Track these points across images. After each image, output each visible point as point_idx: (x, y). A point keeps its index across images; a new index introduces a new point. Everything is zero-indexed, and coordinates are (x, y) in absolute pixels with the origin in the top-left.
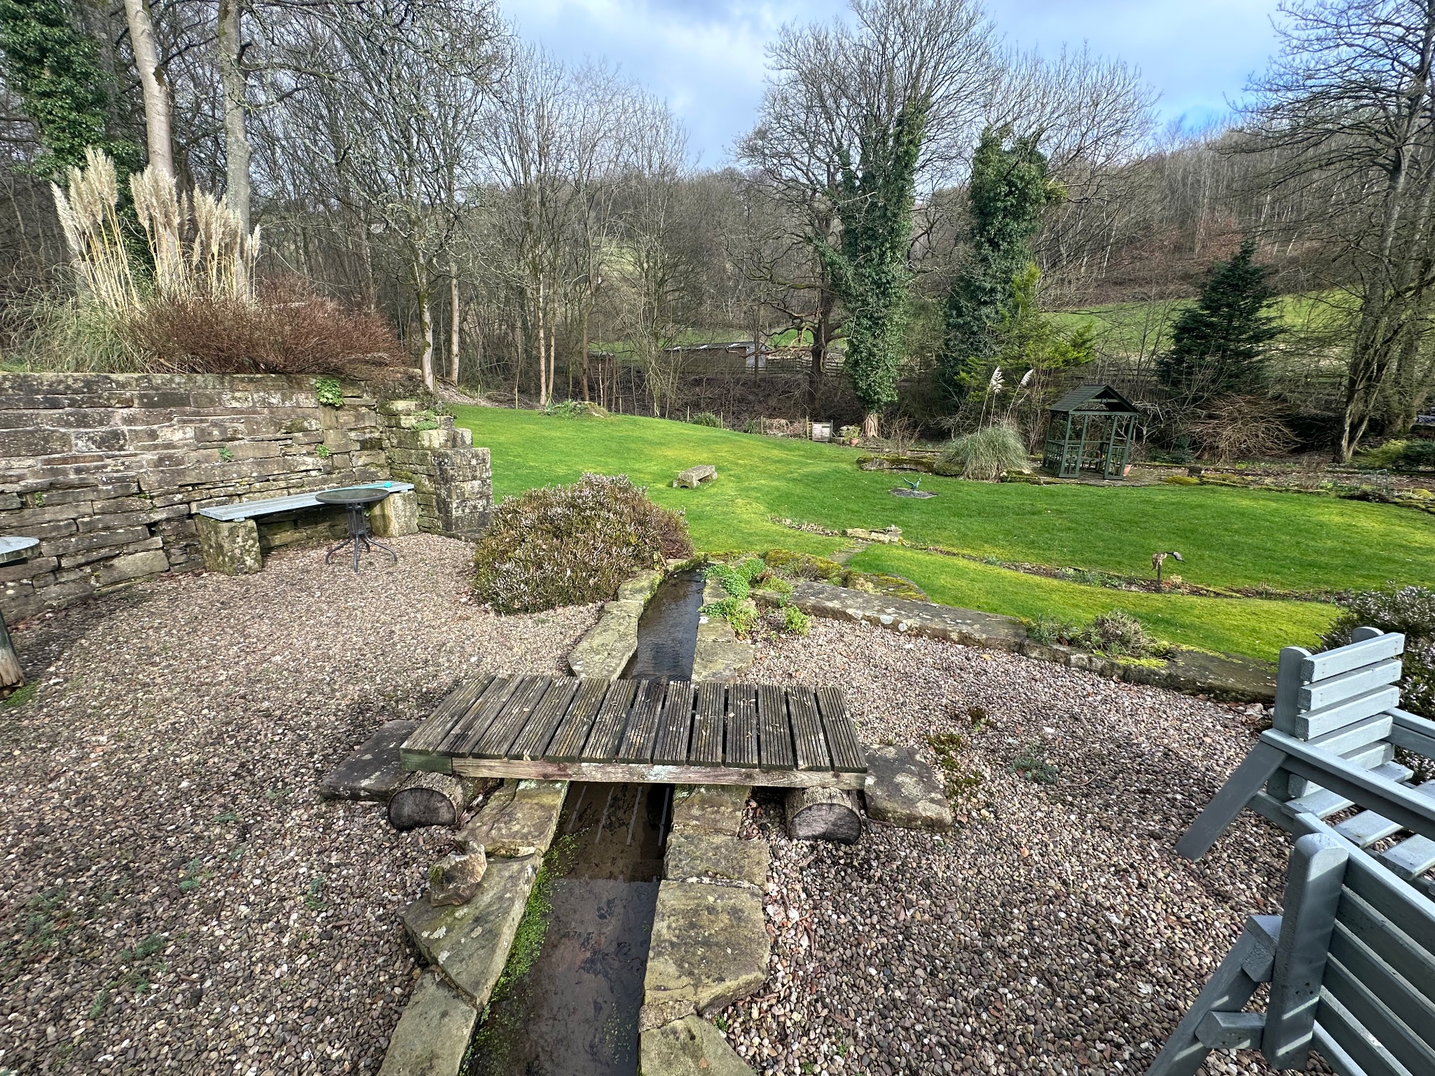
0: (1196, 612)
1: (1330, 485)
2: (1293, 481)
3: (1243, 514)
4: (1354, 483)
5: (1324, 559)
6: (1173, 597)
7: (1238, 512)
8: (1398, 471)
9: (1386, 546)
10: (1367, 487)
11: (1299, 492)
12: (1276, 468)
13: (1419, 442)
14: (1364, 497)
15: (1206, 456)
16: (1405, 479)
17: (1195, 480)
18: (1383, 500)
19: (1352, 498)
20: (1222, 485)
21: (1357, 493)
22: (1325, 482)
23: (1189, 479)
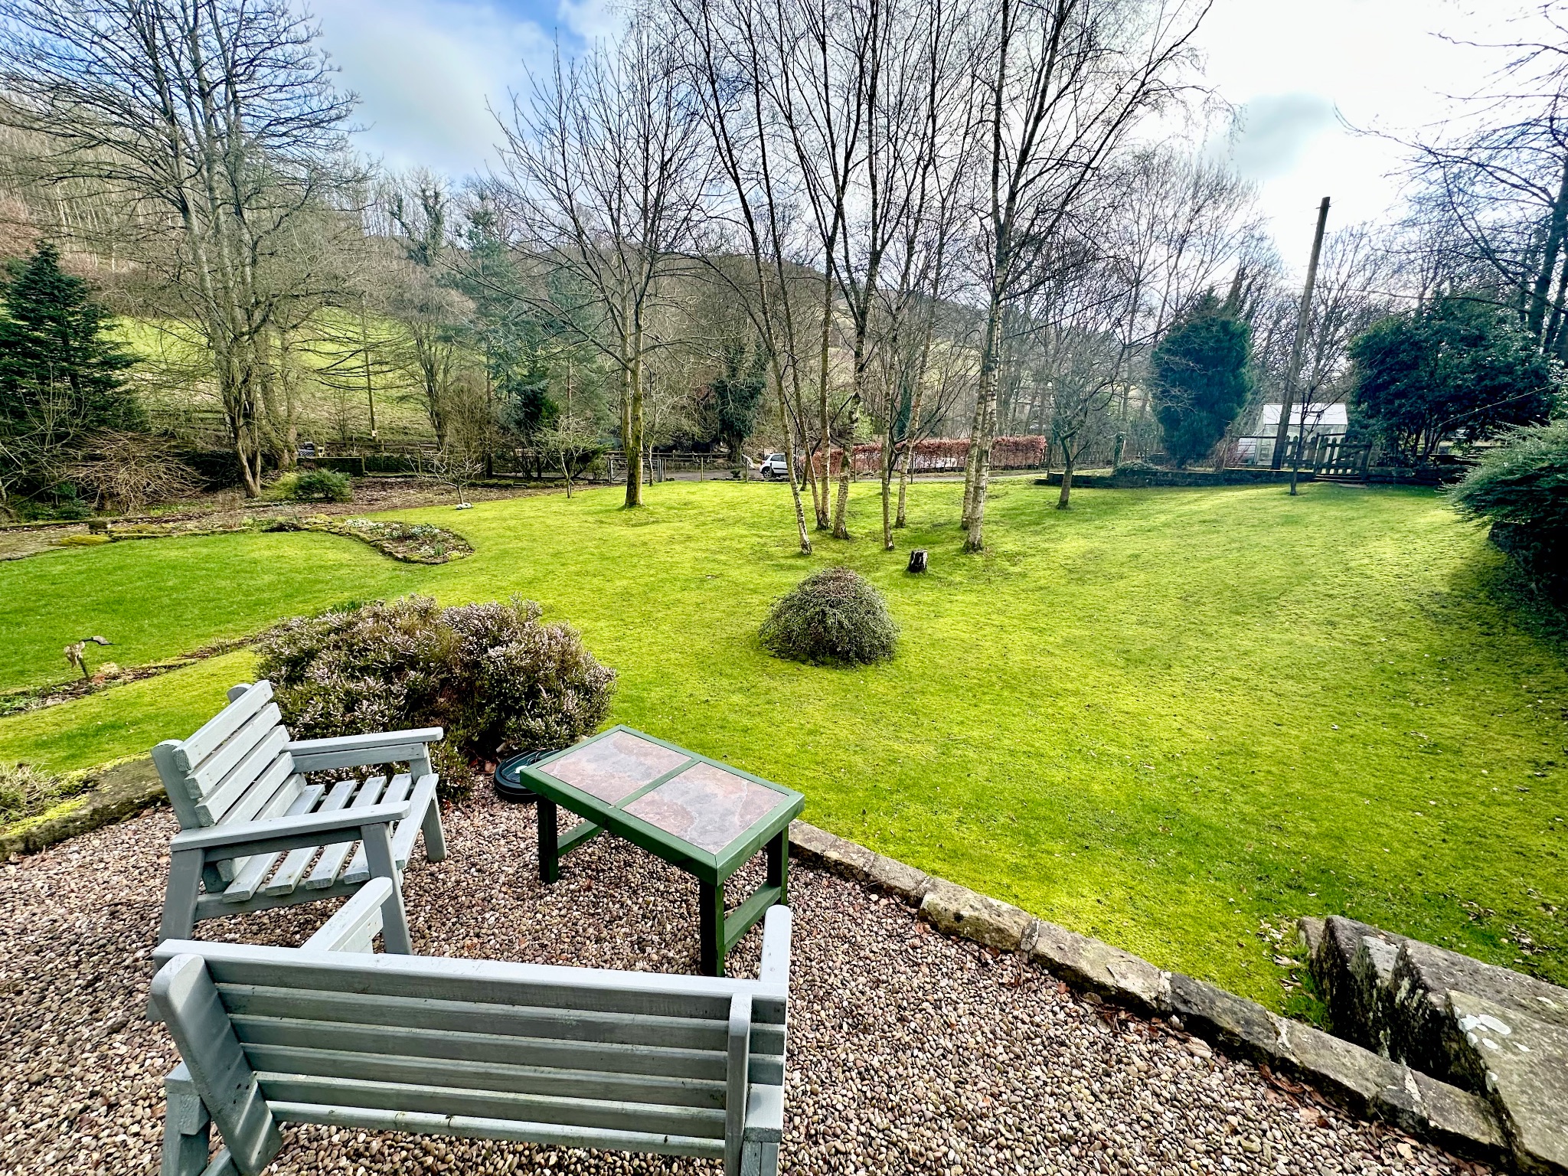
0: (147, 699)
1: (251, 521)
2: (216, 521)
3: (174, 568)
4: (270, 515)
5: (266, 595)
6: (112, 693)
7: (168, 566)
8: (300, 500)
9: (310, 569)
10: (281, 519)
11: (225, 532)
12: (195, 510)
13: (305, 474)
14: (281, 528)
15: (108, 506)
16: (308, 507)
17: (102, 537)
18: (297, 529)
19: (272, 530)
20: (140, 538)
21: (275, 525)
22: (246, 520)
23: (95, 537)
